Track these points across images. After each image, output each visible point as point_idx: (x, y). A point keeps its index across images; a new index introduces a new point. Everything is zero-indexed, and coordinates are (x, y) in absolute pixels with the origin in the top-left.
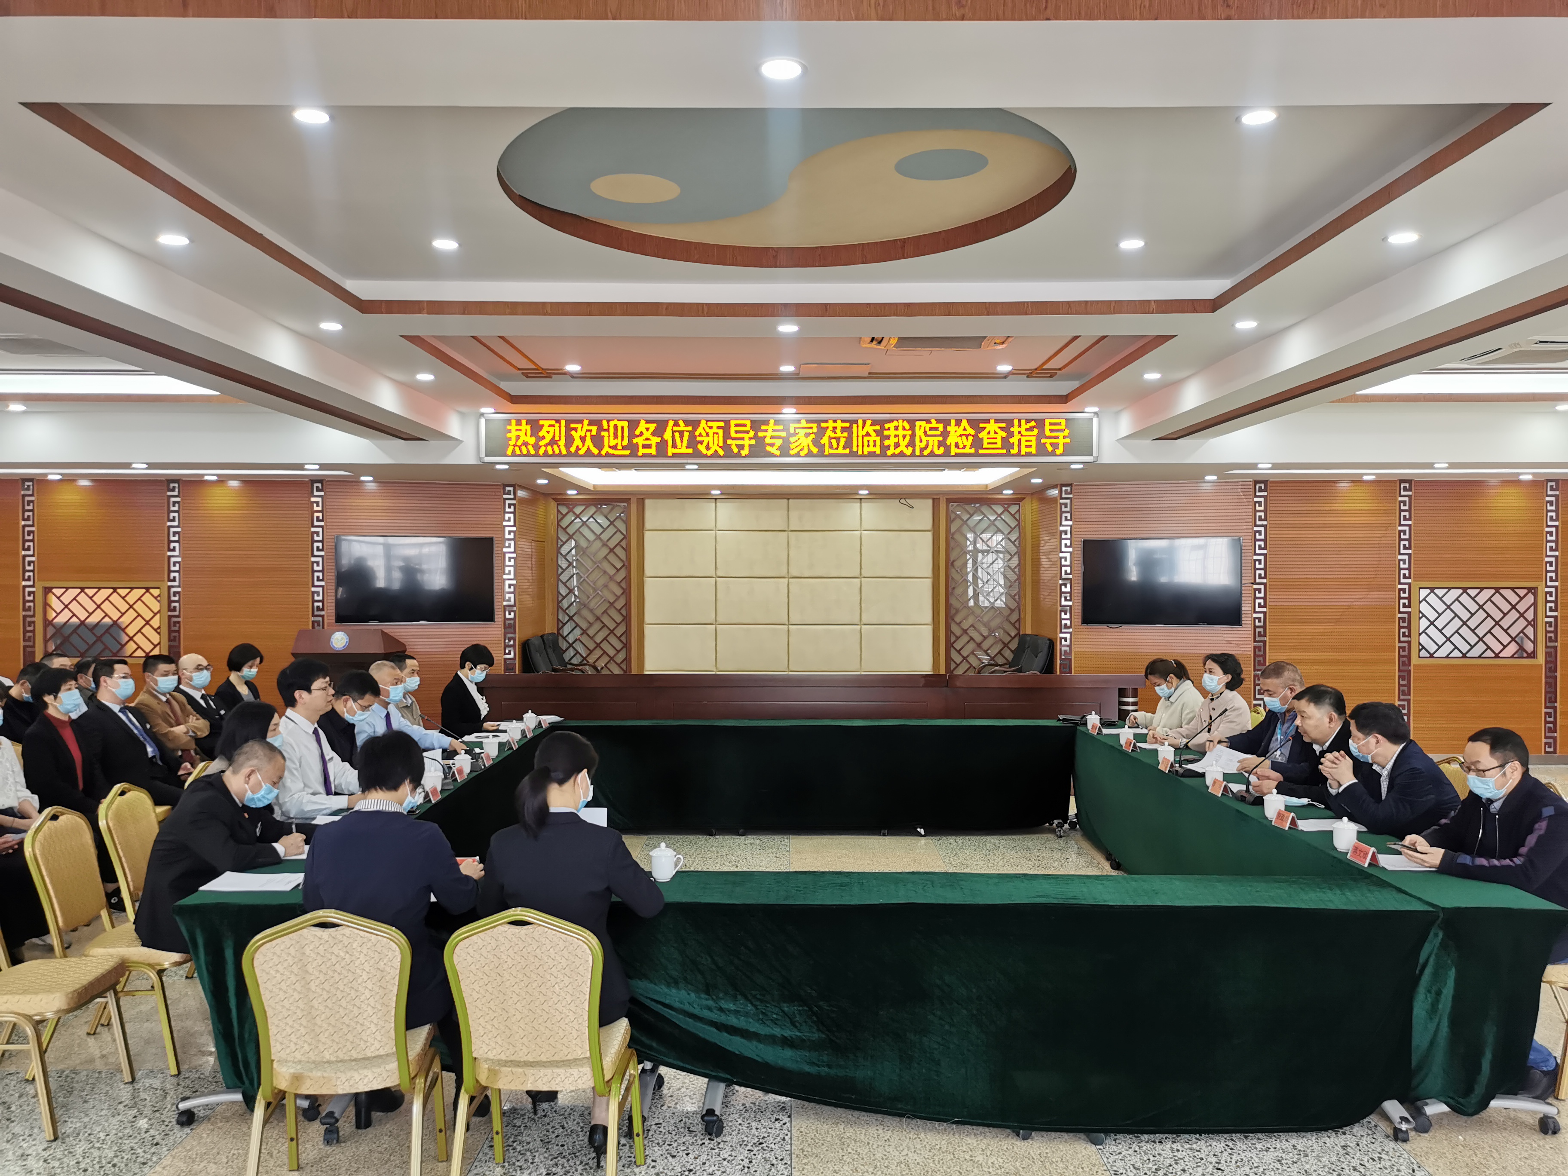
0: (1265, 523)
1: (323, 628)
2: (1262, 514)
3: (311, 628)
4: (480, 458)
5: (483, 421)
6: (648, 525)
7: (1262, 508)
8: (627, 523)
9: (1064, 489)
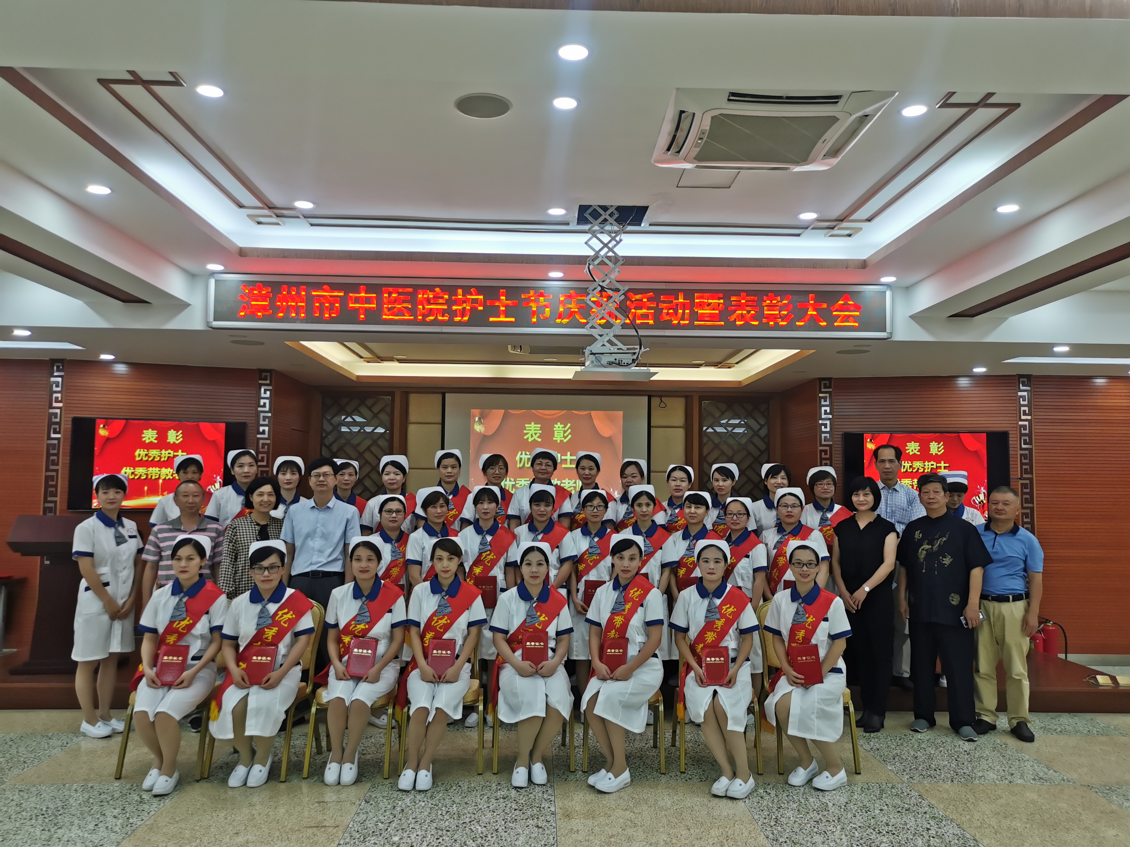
0: (1029, 417)
1: (55, 513)
2: (1026, 409)
3: (41, 513)
4: (208, 323)
5: (212, 282)
6: (412, 417)
7: (1026, 403)
8: (392, 415)
9: (823, 382)
